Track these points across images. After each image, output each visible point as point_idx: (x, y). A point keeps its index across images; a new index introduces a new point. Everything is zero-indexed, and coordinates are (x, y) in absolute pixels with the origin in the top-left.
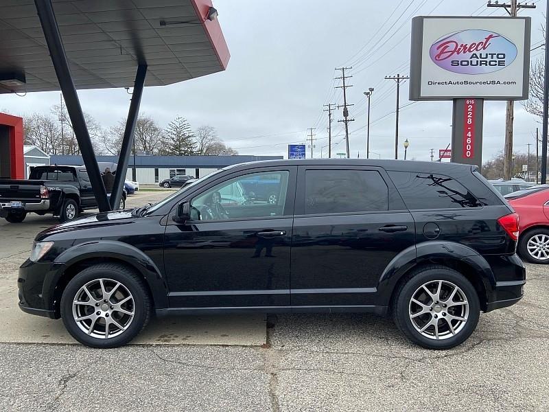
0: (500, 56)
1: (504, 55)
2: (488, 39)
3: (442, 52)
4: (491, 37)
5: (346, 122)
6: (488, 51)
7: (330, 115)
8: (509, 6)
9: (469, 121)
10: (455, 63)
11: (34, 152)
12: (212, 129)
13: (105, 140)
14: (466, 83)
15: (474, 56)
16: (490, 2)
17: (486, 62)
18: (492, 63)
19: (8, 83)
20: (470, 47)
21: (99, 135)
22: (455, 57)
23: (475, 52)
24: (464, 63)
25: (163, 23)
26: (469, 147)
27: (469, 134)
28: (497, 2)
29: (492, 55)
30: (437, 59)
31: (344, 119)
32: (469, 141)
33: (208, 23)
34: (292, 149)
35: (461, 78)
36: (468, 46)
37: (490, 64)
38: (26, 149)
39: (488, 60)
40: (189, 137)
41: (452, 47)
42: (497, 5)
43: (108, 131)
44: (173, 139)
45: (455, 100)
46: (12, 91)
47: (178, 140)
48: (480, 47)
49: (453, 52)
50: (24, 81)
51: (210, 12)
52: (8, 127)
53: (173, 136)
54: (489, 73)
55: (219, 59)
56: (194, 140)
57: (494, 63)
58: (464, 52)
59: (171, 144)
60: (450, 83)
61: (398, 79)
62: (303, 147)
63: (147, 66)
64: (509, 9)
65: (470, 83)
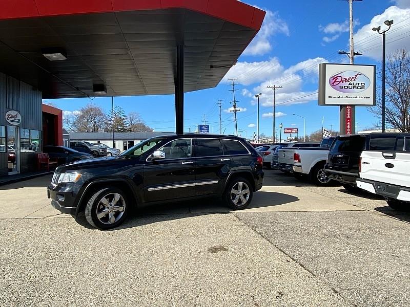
0: (362, 84)
1: (364, 84)
2: (356, 76)
3: (335, 82)
4: (358, 74)
5: (235, 111)
6: (357, 81)
7: (220, 106)
8: (349, 54)
9: (349, 117)
10: (341, 87)
12: (138, 114)
15: (350, 84)
16: (339, 51)
18: (359, 88)
23: (350, 82)
25: (212, 67)
26: (348, 130)
27: (349, 124)
29: (359, 83)
30: (332, 85)
31: (234, 109)
32: (348, 127)
34: (201, 127)
35: (345, 95)
36: (347, 79)
39: (357, 86)
40: (124, 119)
41: (339, 79)
45: (342, 106)
46: (88, 97)
47: (116, 121)
48: (353, 79)
49: (340, 82)
50: (106, 92)
54: (357, 92)
58: (346, 82)
60: (339, 97)
61: (274, 88)
62: (208, 127)
65: (349, 97)
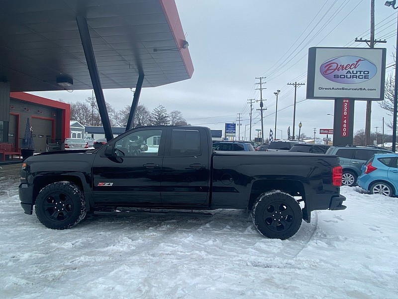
0: (365, 73)
1: (368, 72)
2: (357, 62)
3: (328, 69)
4: (360, 60)
5: (262, 110)
6: (357, 69)
7: (251, 106)
8: (369, 41)
9: (345, 113)
10: (336, 76)
11: (76, 125)
12: (179, 113)
13: (116, 118)
14: (343, 89)
15: (349, 72)
16: (357, 39)
17: (357, 76)
18: (360, 77)
19: (62, 84)
20: (346, 67)
21: (113, 115)
22: (336, 72)
23: (349, 70)
24: (342, 77)
25: (155, 50)
26: (345, 129)
27: (345, 122)
28: (361, 39)
29: (360, 72)
30: (325, 73)
31: (260, 108)
32: (345, 125)
33: (182, 50)
34: (228, 126)
35: (340, 86)
36: (345, 66)
37: (359, 78)
38: (72, 123)
39: (358, 75)
40: (165, 117)
41: (334, 66)
42: (361, 41)
43: (119, 113)
44: (156, 118)
45: (336, 99)
46: (65, 89)
47: (159, 119)
49: (335, 70)
50: (73, 84)
51: (184, 43)
52: (62, 110)
53: (156, 116)
54: (358, 83)
55: (187, 72)
56: (168, 119)
57: (362, 77)
58: (342, 70)
59: (155, 121)
60: (333, 88)
61: (296, 85)
62: (235, 125)
63: (144, 75)
64: (369, 43)
65: (346, 89)
